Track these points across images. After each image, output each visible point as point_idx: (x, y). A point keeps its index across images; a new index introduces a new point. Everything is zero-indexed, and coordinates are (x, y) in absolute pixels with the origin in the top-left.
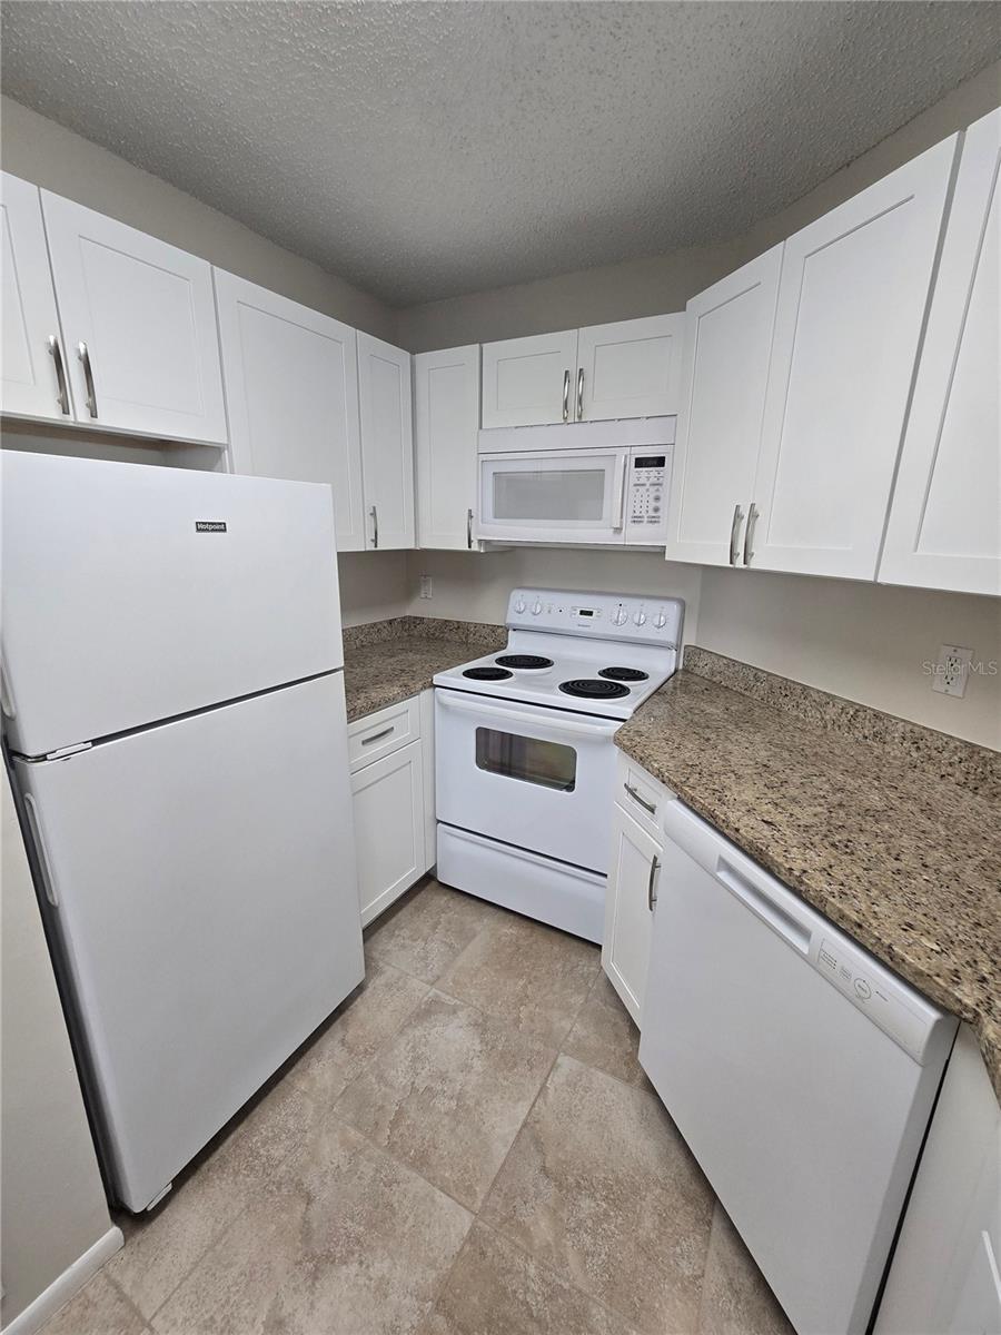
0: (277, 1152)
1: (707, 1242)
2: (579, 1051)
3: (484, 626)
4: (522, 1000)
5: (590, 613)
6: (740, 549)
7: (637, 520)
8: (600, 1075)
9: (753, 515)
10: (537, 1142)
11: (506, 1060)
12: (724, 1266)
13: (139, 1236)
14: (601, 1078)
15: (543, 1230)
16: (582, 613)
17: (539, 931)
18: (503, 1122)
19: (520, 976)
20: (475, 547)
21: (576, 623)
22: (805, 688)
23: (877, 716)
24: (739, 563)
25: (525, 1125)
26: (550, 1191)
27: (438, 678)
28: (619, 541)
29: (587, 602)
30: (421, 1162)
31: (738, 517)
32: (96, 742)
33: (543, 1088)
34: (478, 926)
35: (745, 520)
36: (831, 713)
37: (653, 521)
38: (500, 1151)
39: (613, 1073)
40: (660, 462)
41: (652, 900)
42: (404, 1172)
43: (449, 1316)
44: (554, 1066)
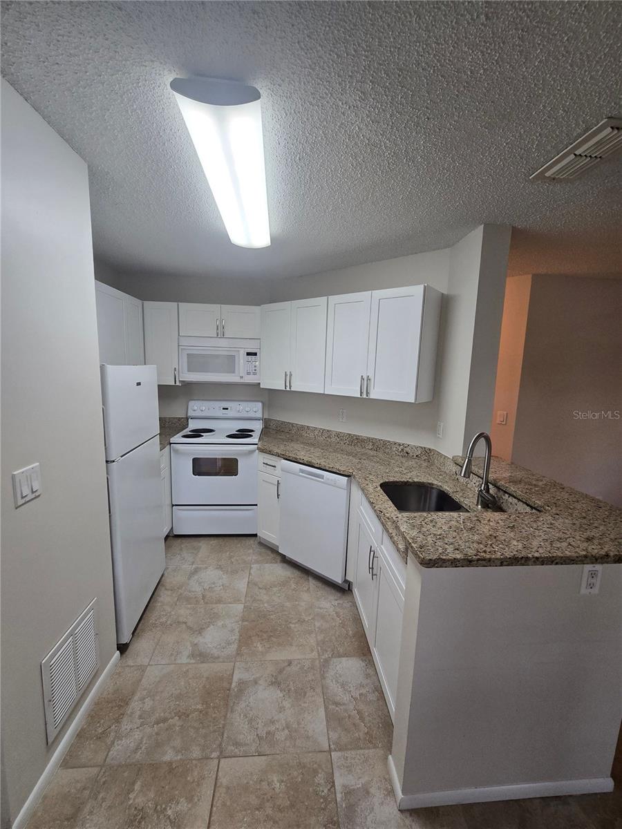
0: (164, 619)
1: (309, 582)
2: (257, 562)
3: (174, 418)
4: (231, 557)
5: (227, 409)
6: (288, 384)
7: (248, 374)
8: (266, 565)
9: (291, 375)
10: (256, 584)
11: (235, 572)
12: (314, 584)
13: (124, 655)
14: (267, 565)
15: (265, 598)
16: (224, 409)
17: (226, 539)
18: (241, 585)
19: (227, 552)
20: (178, 384)
21: (221, 413)
22: (308, 427)
23: (328, 431)
24: (288, 389)
25: (248, 582)
26: (264, 591)
27: (172, 440)
28: (242, 381)
29: (225, 404)
30: (219, 601)
31: (286, 375)
32: (122, 456)
33: (250, 573)
34: (200, 544)
35: (288, 377)
36: (316, 432)
37: (254, 374)
38: (244, 591)
39: (271, 563)
40: (255, 354)
41: (278, 495)
42: (214, 606)
43: (247, 621)
44: (251, 568)
